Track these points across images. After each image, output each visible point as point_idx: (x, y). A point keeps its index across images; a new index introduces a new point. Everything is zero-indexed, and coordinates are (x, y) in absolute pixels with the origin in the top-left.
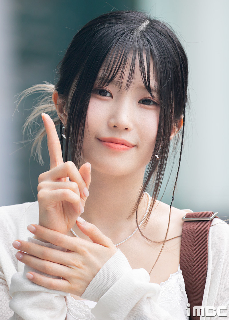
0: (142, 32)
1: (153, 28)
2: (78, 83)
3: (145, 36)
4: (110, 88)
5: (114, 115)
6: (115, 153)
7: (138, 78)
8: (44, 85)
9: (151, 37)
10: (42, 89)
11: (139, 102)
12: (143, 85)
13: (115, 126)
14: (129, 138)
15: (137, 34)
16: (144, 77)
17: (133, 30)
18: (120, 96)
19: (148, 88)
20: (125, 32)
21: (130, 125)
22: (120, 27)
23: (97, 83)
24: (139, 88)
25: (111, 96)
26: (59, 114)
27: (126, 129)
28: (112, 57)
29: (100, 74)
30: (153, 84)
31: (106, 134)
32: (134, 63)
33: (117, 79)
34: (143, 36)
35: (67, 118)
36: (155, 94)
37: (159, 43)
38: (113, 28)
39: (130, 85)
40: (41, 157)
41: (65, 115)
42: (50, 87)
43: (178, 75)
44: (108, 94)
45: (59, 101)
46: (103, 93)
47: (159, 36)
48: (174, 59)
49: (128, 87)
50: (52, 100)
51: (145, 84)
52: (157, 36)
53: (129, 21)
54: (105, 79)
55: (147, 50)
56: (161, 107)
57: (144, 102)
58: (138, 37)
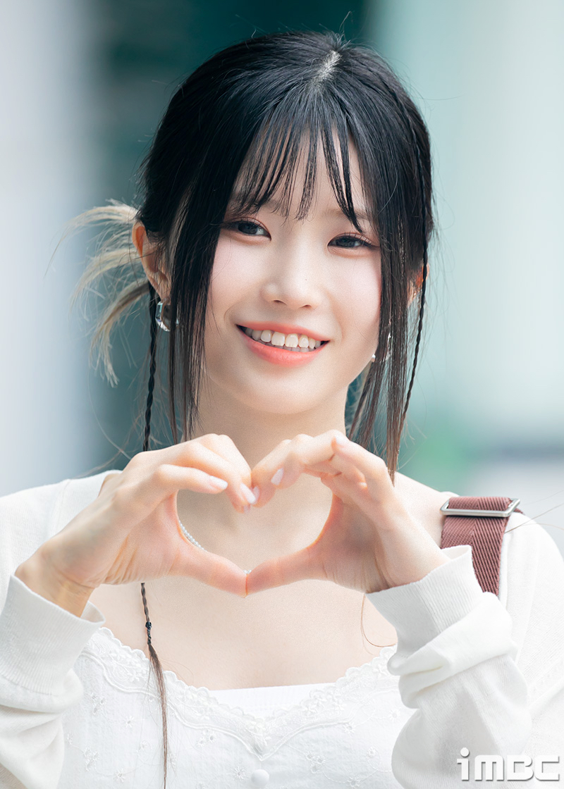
1: (349, 72)
2: (191, 208)
3: (333, 95)
4: (262, 217)
5: (278, 276)
7: (325, 192)
8: (109, 207)
9: (346, 96)
10: (106, 217)
11: (330, 244)
12: (337, 206)
13: (278, 302)
15: (315, 90)
16: (339, 188)
18: (287, 237)
19: (350, 213)
20: (289, 88)
21: (313, 300)
22: (274, 77)
23: (233, 206)
24: (329, 213)
25: (267, 235)
26: (147, 271)
27: (307, 306)
28: (263, 147)
29: (240, 186)
32: (312, 159)
33: (276, 196)
34: (329, 96)
35: (170, 283)
36: (366, 225)
37: (367, 109)
39: (307, 209)
40: (110, 367)
41: (163, 277)
42: (126, 213)
43: (412, 176)
44: (259, 231)
45: (149, 246)
46: (247, 227)
47: (365, 90)
48: (400, 141)
49: (302, 215)
50: (133, 239)
51: (342, 203)
52: (360, 93)
53: (292, 60)
54: (250, 198)
55: (340, 128)
56: (383, 252)
57: (341, 242)
58: (319, 99)
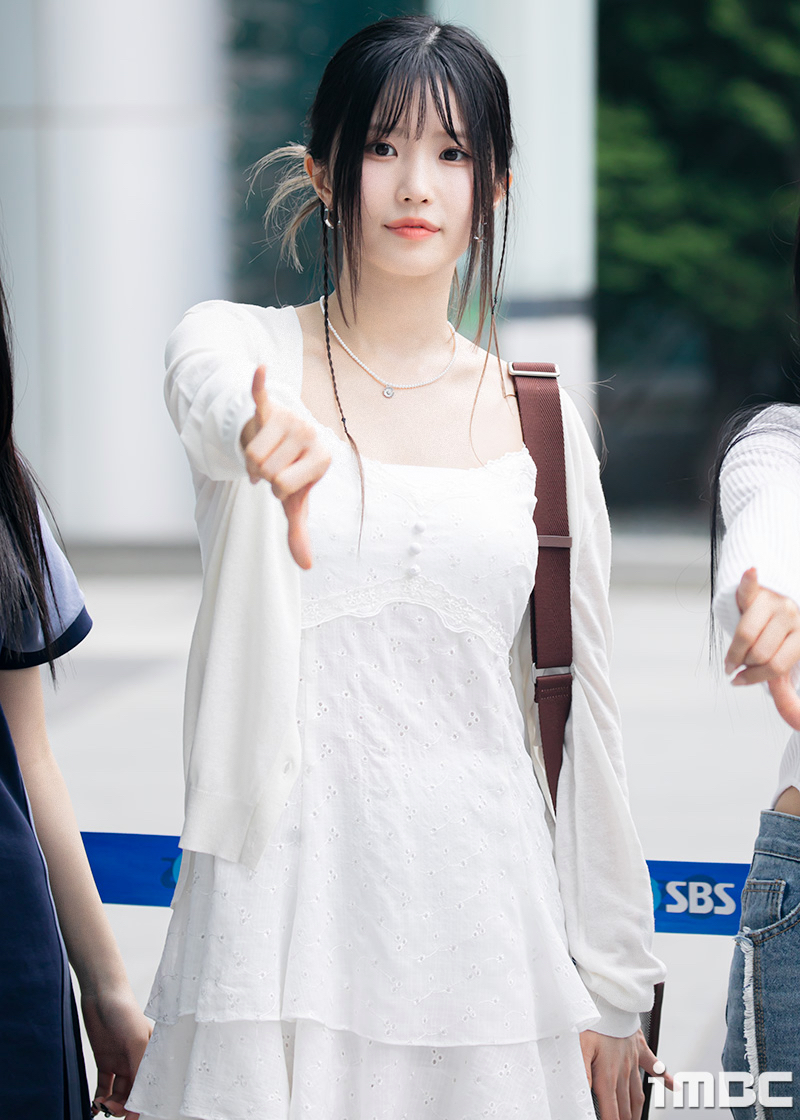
0: (431, 47)
1: (446, 38)
2: (342, 140)
3: (436, 53)
4: (392, 140)
5: (404, 183)
6: (414, 244)
7: (433, 120)
8: (289, 148)
9: (445, 54)
10: (287, 154)
11: (440, 157)
12: (442, 129)
13: (407, 199)
14: (429, 215)
15: (423, 51)
16: (443, 117)
17: (417, 45)
18: (409, 156)
19: (451, 133)
20: (405, 51)
21: (430, 196)
22: (395, 43)
23: (371, 135)
24: (437, 134)
25: (396, 154)
26: (318, 191)
27: (425, 201)
28: (389, 92)
29: (375, 120)
30: (458, 126)
31: (395, 216)
32: (423, 96)
33: (400, 124)
34: (433, 54)
35: (331, 196)
36: (463, 141)
37: (460, 63)
38: (385, 47)
39: (421, 132)
40: (297, 260)
41: (328, 191)
42: (300, 150)
43: (495, 107)
44: (391, 151)
45: (316, 171)
46: (382, 149)
47: (458, 49)
48: (485, 84)
49: (418, 136)
50: (306, 170)
51: (446, 127)
52: (454, 51)
53: (406, 32)
54: (383, 127)
55: (442, 75)
56: (474, 161)
57: (448, 155)
58: (426, 56)
